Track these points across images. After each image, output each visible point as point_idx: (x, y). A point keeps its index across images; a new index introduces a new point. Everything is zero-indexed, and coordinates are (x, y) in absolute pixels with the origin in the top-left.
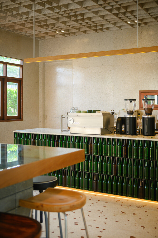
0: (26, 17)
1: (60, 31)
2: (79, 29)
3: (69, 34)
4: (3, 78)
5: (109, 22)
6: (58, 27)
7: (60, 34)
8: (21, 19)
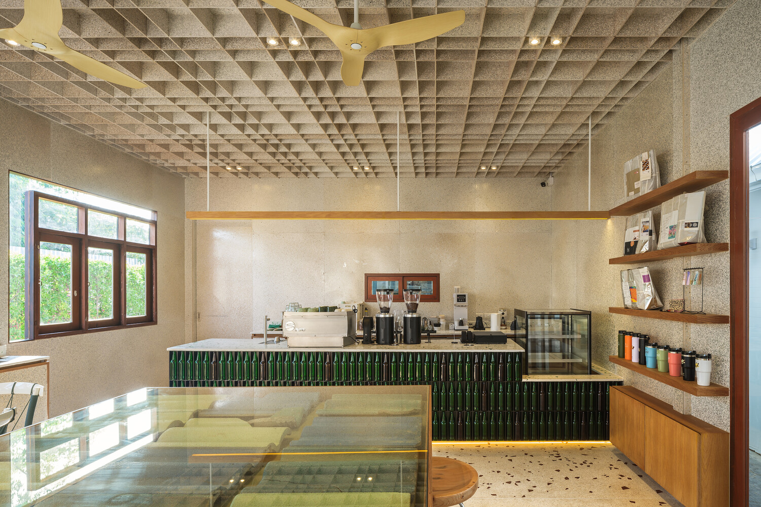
0: (183, 132)
1: (235, 168)
2: (269, 168)
3: (246, 174)
4: (119, 244)
5: (326, 164)
6: (234, 160)
7: (232, 173)
8: (169, 136)
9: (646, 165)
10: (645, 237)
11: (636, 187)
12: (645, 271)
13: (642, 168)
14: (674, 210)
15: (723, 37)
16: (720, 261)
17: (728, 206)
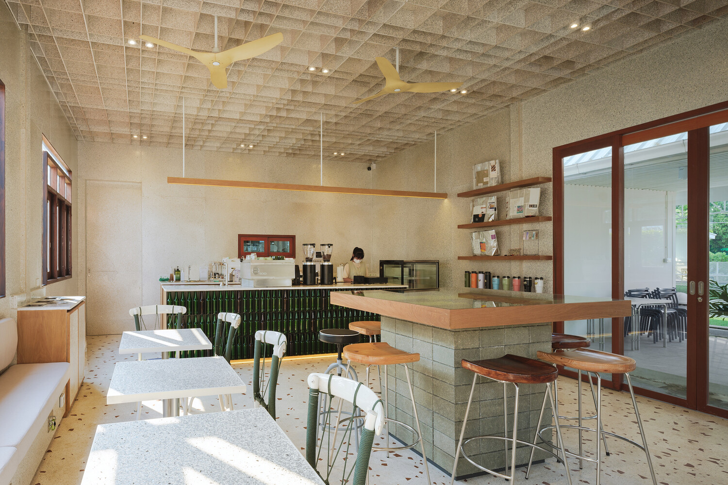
9: (493, 168)
10: (492, 212)
11: (485, 181)
12: (493, 232)
13: (491, 170)
14: (520, 197)
15: (548, 105)
16: (545, 226)
17: (551, 197)
